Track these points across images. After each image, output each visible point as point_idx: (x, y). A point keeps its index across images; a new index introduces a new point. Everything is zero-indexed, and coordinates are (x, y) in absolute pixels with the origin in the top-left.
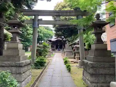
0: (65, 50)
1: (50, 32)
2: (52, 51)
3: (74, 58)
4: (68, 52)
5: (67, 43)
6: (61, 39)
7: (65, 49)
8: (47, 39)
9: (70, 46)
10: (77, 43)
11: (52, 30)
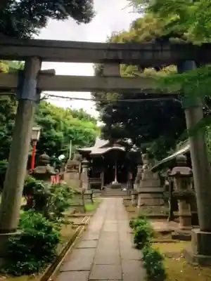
0: (135, 186)
1: (88, 126)
2: (90, 192)
3: (173, 218)
4: (148, 196)
5: (145, 161)
6: (123, 149)
7: (138, 182)
8: (76, 147)
9: (154, 171)
10: (182, 160)
11: (93, 120)
